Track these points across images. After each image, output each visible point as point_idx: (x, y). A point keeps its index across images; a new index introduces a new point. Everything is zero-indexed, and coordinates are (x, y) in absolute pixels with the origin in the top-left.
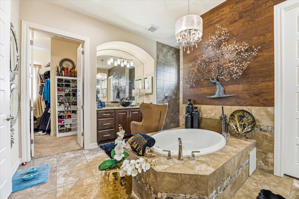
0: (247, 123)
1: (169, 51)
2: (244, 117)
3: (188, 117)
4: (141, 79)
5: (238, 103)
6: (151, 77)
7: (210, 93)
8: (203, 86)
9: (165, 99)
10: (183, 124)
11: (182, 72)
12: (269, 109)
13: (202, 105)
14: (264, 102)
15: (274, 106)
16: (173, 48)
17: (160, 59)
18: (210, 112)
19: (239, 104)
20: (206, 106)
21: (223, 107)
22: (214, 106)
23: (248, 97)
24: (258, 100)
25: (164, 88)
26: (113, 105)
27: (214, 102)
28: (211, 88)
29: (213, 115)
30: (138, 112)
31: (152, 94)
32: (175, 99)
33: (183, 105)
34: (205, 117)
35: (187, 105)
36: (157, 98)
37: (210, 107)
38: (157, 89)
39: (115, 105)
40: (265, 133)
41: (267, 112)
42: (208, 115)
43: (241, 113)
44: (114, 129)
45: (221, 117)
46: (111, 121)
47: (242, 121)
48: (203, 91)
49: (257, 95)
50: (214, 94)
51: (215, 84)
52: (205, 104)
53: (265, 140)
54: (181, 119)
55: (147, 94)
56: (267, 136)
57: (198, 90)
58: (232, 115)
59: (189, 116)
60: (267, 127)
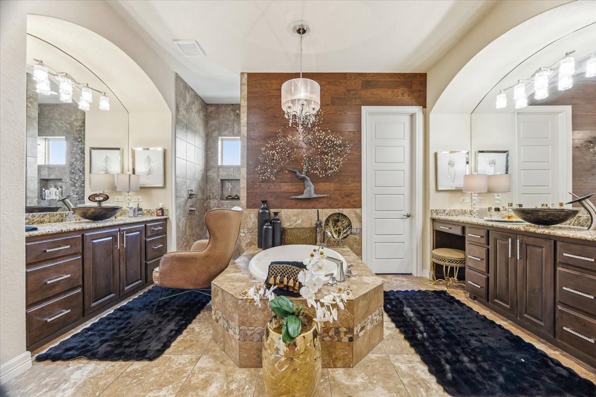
0: (342, 227)
1: (193, 103)
2: (338, 221)
3: (269, 229)
4: (119, 149)
5: (330, 205)
6: (160, 149)
7: (296, 192)
8: (284, 181)
9: (188, 200)
10: (246, 244)
11: (246, 153)
12: (358, 210)
13: (283, 210)
14: (354, 203)
15: (361, 208)
16: (200, 98)
17: (181, 113)
18: (295, 218)
19: (331, 207)
20: (290, 210)
21: (318, 211)
22: (300, 210)
23: (340, 198)
24: (349, 201)
25: (187, 178)
26: (42, 219)
27: (301, 204)
28: (297, 185)
29: (299, 222)
30: (139, 233)
31: (164, 187)
32: (202, 199)
33: (249, 210)
34: (288, 227)
35: (261, 211)
36: (177, 197)
37: (295, 211)
38: (176, 177)
39: (46, 218)
40: (354, 236)
41: (356, 213)
42: (292, 223)
43: (335, 217)
44: (79, 290)
45: (316, 224)
46: (72, 267)
47: (337, 226)
48: (284, 188)
49: (347, 196)
50: (302, 193)
51: (303, 179)
52: (287, 208)
53: (355, 243)
54: (244, 234)
55: (144, 189)
56: (356, 239)
57: (275, 186)
58: (327, 221)
59: (270, 227)
60: (357, 229)
